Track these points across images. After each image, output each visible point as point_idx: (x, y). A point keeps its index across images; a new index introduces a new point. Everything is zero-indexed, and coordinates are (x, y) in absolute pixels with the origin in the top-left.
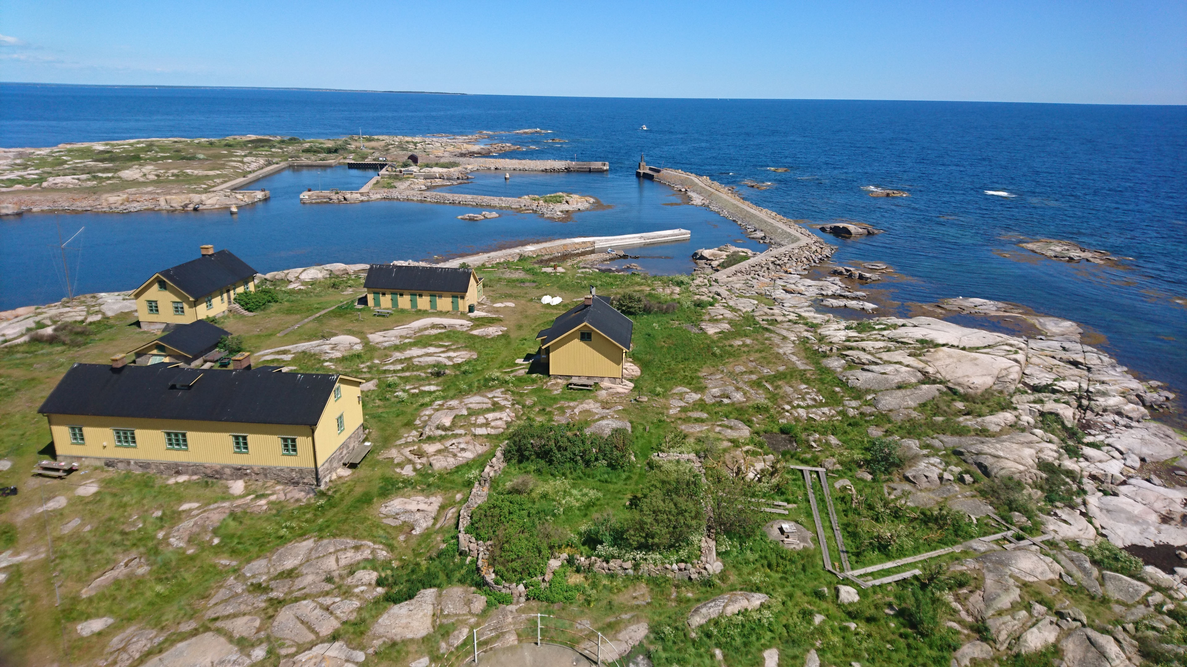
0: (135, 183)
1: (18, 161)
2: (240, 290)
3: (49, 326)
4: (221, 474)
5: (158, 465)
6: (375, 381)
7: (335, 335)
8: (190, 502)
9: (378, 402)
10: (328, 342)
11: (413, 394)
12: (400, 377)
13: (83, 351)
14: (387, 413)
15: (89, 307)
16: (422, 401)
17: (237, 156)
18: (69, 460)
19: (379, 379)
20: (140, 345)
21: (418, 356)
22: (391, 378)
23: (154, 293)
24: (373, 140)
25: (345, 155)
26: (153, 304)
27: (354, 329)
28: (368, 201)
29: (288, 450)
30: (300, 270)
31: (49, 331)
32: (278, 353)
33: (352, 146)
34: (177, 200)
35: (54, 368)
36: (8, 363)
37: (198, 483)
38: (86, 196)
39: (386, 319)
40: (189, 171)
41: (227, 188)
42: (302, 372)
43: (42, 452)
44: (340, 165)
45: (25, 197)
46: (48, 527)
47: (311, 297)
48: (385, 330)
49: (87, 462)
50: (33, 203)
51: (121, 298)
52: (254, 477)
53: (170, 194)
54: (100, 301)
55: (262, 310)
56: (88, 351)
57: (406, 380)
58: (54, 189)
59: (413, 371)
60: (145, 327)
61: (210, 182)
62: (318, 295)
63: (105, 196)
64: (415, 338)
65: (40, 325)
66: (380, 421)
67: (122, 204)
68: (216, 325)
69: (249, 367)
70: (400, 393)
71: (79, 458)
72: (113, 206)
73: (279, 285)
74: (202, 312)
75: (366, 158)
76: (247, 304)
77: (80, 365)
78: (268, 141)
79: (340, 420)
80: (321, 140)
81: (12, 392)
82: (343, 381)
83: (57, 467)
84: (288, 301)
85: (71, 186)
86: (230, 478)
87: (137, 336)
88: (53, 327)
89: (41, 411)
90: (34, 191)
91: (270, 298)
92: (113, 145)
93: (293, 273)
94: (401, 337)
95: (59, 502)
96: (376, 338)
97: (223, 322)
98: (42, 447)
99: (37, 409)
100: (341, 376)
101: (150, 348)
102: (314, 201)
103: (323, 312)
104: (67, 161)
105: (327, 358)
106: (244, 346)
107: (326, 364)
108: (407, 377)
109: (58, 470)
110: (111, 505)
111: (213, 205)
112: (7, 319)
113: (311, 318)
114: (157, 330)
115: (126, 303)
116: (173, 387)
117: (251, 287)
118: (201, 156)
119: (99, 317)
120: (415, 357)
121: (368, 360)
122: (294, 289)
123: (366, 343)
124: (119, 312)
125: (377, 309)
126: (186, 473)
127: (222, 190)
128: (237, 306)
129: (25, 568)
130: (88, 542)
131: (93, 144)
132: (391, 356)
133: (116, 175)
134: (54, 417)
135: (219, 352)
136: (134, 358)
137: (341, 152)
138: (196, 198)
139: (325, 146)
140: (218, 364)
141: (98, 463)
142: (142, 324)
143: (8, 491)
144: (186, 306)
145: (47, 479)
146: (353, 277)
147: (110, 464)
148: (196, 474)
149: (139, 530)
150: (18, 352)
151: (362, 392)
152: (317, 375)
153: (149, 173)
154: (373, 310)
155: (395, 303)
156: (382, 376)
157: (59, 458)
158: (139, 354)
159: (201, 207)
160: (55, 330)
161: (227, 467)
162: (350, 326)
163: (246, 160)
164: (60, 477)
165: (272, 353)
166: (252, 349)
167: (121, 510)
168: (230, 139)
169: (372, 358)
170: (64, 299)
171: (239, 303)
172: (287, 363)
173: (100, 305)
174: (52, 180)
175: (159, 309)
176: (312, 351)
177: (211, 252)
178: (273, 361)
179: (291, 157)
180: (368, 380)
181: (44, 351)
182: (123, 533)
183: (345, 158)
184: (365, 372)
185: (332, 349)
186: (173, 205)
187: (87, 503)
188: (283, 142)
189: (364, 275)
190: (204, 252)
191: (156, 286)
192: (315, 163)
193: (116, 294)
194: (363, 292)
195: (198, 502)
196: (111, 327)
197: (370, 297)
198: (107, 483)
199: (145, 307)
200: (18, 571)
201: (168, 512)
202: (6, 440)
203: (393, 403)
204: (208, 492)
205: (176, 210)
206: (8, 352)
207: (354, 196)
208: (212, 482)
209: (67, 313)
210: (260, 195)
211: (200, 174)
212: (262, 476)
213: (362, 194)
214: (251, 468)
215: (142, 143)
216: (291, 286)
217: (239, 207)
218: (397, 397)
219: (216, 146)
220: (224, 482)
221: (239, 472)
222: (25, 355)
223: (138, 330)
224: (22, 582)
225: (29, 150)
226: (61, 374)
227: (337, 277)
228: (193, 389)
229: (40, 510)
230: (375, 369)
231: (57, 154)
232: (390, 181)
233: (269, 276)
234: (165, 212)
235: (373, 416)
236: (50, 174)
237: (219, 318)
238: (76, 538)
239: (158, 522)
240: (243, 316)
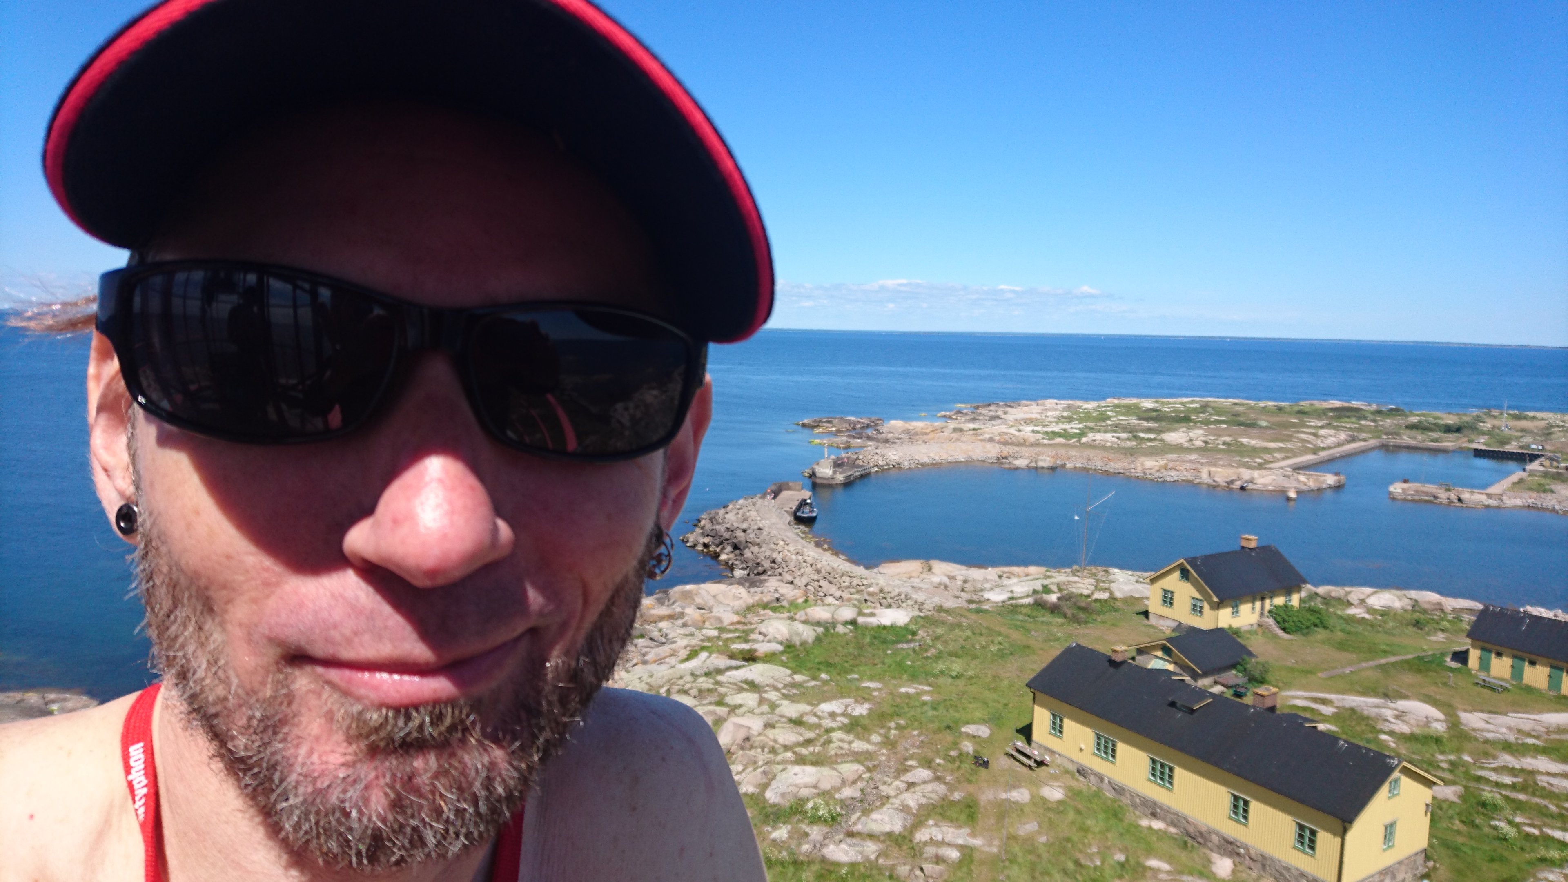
0: (1178, 448)
1: (1065, 414)
2: (1280, 601)
3: (1054, 592)
4: (1206, 840)
5: (1133, 795)
6: (1459, 789)
7: (1405, 697)
8: (1160, 858)
9: (1457, 825)
10: (1392, 705)
11: (1528, 836)
12: (1507, 798)
13: (1081, 630)
14: (1472, 848)
15: (1097, 581)
16: (1542, 852)
17: (1310, 427)
18: (1042, 751)
19: (1466, 787)
20: (1144, 640)
21: (1548, 774)
22: (1488, 794)
23: (1173, 581)
24: (1526, 418)
25: (1473, 437)
26: (1169, 595)
27: (1438, 697)
28: (1498, 507)
29: (1302, 844)
30: (1368, 590)
31: (1053, 598)
32: (1315, 700)
33: (1488, 425)
34: (1222, 474)
35: (1050, 640)
36: (1010, 622)
37: (1175, 839)
38: (1122, 456)
39: (1495, 695)
40: (1244, 440)
41: (1288, 466)
42: (1344, 737)
43: (1019, 731)
44: (1461, 450)
45: (1063, 451)
46: (1007, 819)
47: (1378, 632)
48: (1490, 712)
49: (1059, 760)
50: (1069, 458)
51: (1134, 579)
52: (1247, 861)
53: (1215, 465)
54: (1111, 577)
55: (1303, 635)
56: (1087, 631)
57: (1518, 806)
58: (1091, 446)
59: (1534, 794)
60: (1153, 620)
61: (1268, 457)
62: (1388, 633)
63: (1142, 459)
64: (1547, 741)
65: (1047, 590)
66: (1457, 856)
67: (1158, 471)
68: (1239, 640)
69: (1272, 709)
70: (1502, 825)
71: (1052, 752)
72: (1148, 472)
73: (1334, 606)
74: (1225, 618)
75: (1508, 443)
76: (1284, 621)
77: (1078, 645)
78: (1357, 410)
79: (1389, 830)
80: (1438, 414)
81: (1006, 654)
82: (1406, 772)
83: (1030, 754)
84: (1343, 630)
85: (1109, 444)
86: (1215, 849)
87: (1143, 629)
88: (1059, 595)
89: (1027, 685)
90: (1072, 446)
91: (1317, 622)
92: (1163, 403)
93: (1357, 593)
94: (1519, 731)
95: (1021, 795)
96: (1473, 720)
97: (1248, 638)
98: (1020, 725)
99: (1026, 682)
100: (1405, 764)
101: (1154, 647)
102: (1409, 498)
103: (1392, 659)
104: (1111, 417)
105: (1386, 729)
106: (1269, 677)
107: (1383, 737)
108: (1520, 802)
109: (1028, 757)
110: (1073, 823)
111: (1265, 485)
112: (1018, 576)
113: (1372, 663)
114: (1166, 628)
115: (1139, 586)
116: (1173, 704)
117: (1295, 600)
118: (1264, 423)
119: (1105, 596)
120: (1541, 773)
121: (1452, 751)
122: (1354, 615)
123: (1454, 724)
124: (1128, 595)
125: (1482, 675)
126: (1163, 819)
127: (1281, 468)
128: (1271, 621)
129: (976, 855)
130: (1039, 856)
131: (1143, 400)
132: (1495, 757)
133: (1159, 437)
134: (1039, 695)
135: (1236, 676)
136: (1134, 654)
137: (1466, 432)
138: (1246, 474)
139: (1442, 422)
140: (1231, 691)
141: (1072, 767)
142: (1151, 616)
143: (981, 762)
144: (1206, 606)
145: (1018, 764)
146: (1450, 617)
147: (1082, 772)
148: (1175, 826)
149: (1096, 868)
150: (1020, 613)
151: (1434, 798)
152: (1368, 750)
153: (1197, 439)
154: (1475, 676)
155: (1517, 673)
156: (1473, 784)
157: (1033, 744)
158: (1140, 651)
159: (1250, 486)
160: (1059, 599)
161: (1216, 833)
162: (1431, 690)
163: (1321, 432)
164: (1030, 767)
165: (1306, 698)
166: (1280, 684)
167: (1082, 834)
168: (1305, 404)
169: (1459, 750)
170: (1075, 567)
171: (1275, 619)
172: (1325, 719)
173: (1110, 582)
174: (1091, 436)
175: (1175, 602)
176: (1366, 713)
177: (1253, 545)
178: (1305, 709)
179: (1386, 434)
180: (1446, 783)
181: (1044, 619)
182: (1077, 863)
183: (1471, 441)
184: (1443, 769)
185: (1397, 717)
186: (1217, 479)
187: (1049, 809)
188: (1378, 412)
189: (1468, 618)
190: (1244, 544)
191: (1177, 574)
192: (1421, 444)
193: (1130, 573)
194: (1464, 643)
195: (1170, 864)
196: (1116, 610)
197: (1474, 656)
198: (1073, 794)
199: (1159, 595)
200: (971, 856)
201: (1132, 861)
202: (991, 704)
203: (1487, 836)
204: (1183, 856)
205: (1219, 486)
206: (1012, 611)
207: (1475, 497)
208: (1192, 846)
209: (1075, 582)
210: (1330, 480)
211: (1258, 445)
212: (1259, 865)
213: (1489, 496)
214: (1246, 848)
215: (1197, 402)
216: (1351, 611)
217: (1299, 492)
218: (1495, 828)
219: (1285, 413)
220: (1207, 851)
221: (1229, 847)
222: (1027, 618)
223: (1145, 621)
224: (971, 870)
225: (1078, 403)
226: (1056, 651)
227: (1425, 611)
228: (1196, 714)
229: (1004, 796)
230: (1462, 769)
231: (1103, 409)
232: (1543, 481)
233: (1321, 590)
234: (1204, 486)
235: (1445, 844)
236: (1091, 429)
237: (1245, 631)
238: (1030, 846)
239: (1118, 868)
240: (1275, 636)
